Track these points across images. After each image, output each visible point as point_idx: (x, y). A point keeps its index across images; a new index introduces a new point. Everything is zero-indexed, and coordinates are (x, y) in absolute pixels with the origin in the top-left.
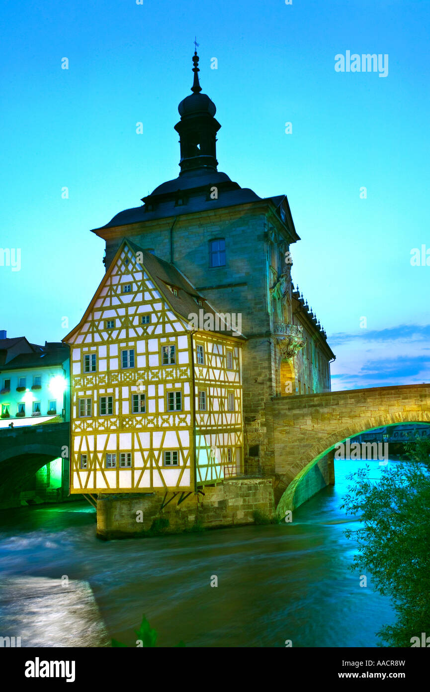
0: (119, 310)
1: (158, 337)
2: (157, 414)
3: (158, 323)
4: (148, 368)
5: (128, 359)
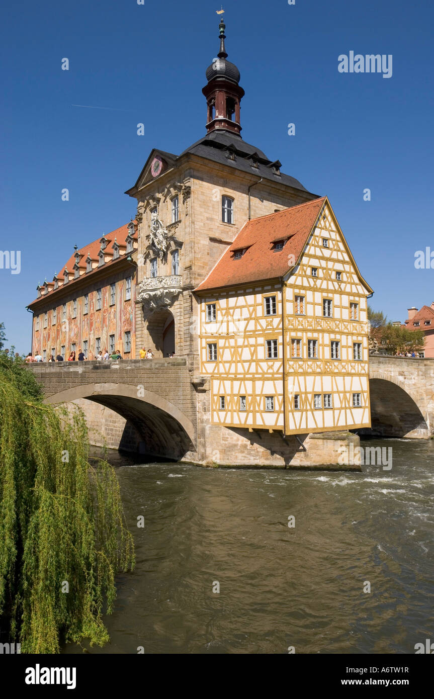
0: (321, 261)
1: (348, 294)
2: (348, 362)
3: (348, 282)
4: (341, 320)
5: (327, 307)
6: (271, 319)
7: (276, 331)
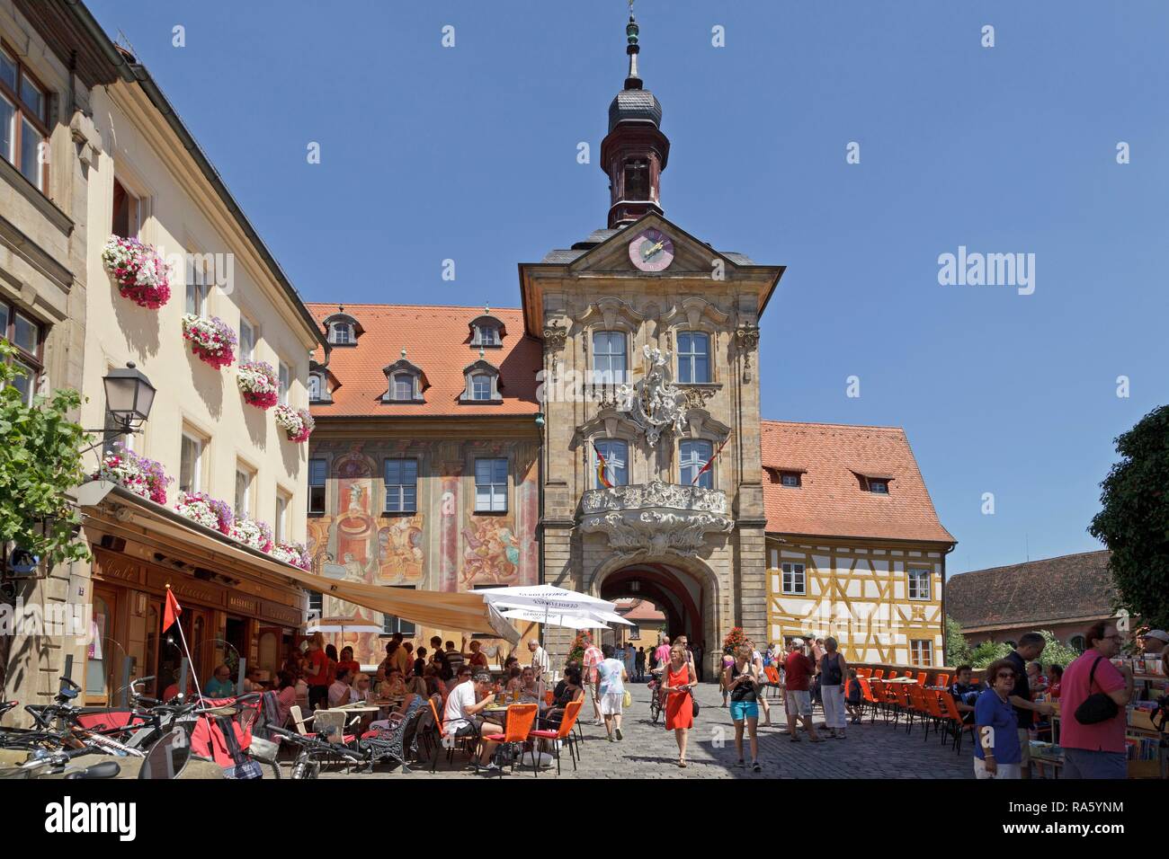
6: (921, 606)
7: (929, 626)
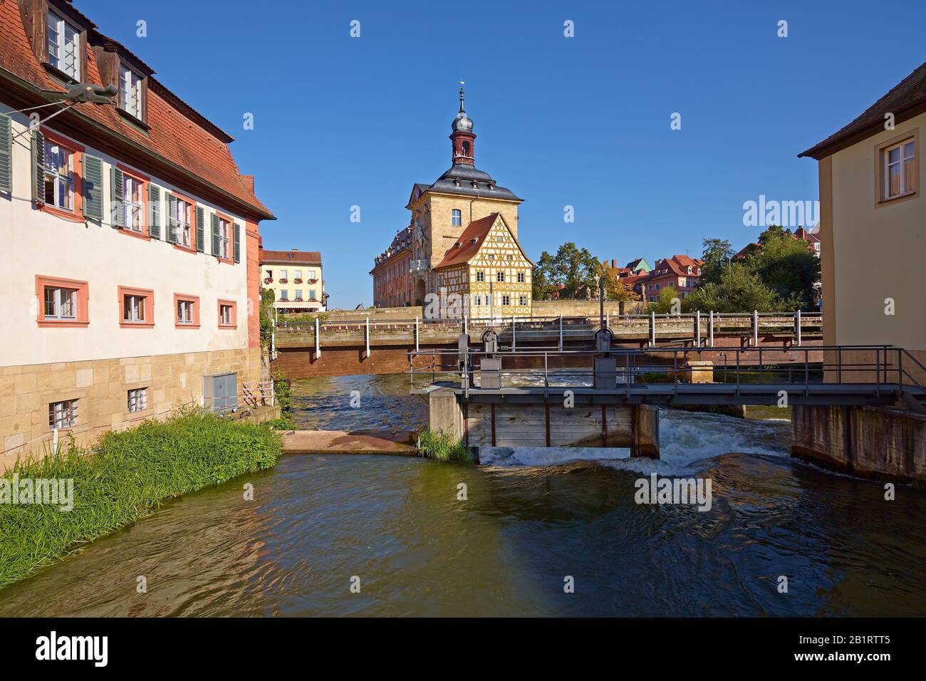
0: (496, 250)
1: (517, 268)
2: (515, 307)
3: (516, 261)
4: (511, 283)
5: (501, 277)
